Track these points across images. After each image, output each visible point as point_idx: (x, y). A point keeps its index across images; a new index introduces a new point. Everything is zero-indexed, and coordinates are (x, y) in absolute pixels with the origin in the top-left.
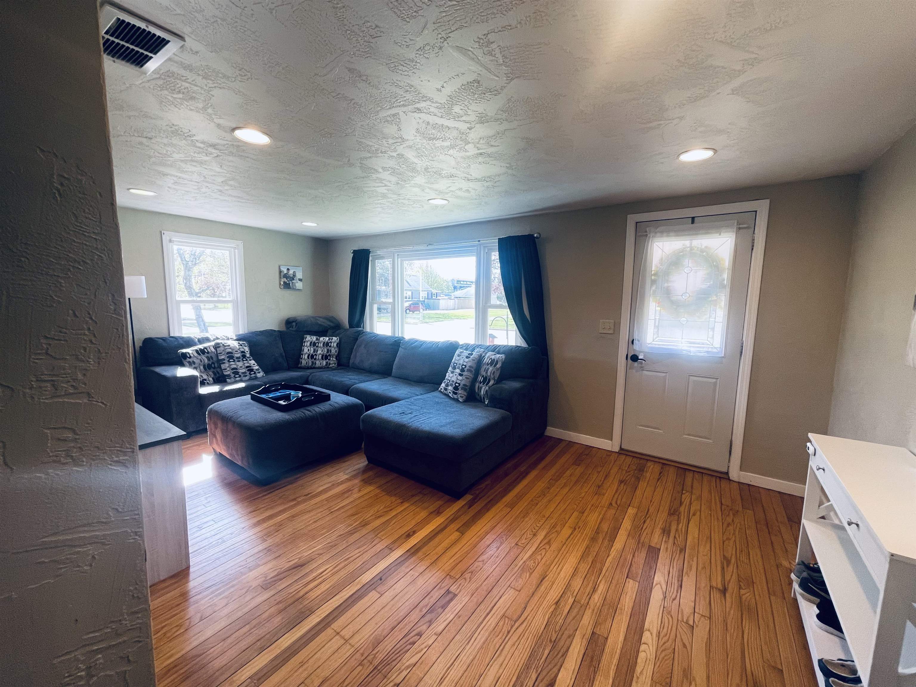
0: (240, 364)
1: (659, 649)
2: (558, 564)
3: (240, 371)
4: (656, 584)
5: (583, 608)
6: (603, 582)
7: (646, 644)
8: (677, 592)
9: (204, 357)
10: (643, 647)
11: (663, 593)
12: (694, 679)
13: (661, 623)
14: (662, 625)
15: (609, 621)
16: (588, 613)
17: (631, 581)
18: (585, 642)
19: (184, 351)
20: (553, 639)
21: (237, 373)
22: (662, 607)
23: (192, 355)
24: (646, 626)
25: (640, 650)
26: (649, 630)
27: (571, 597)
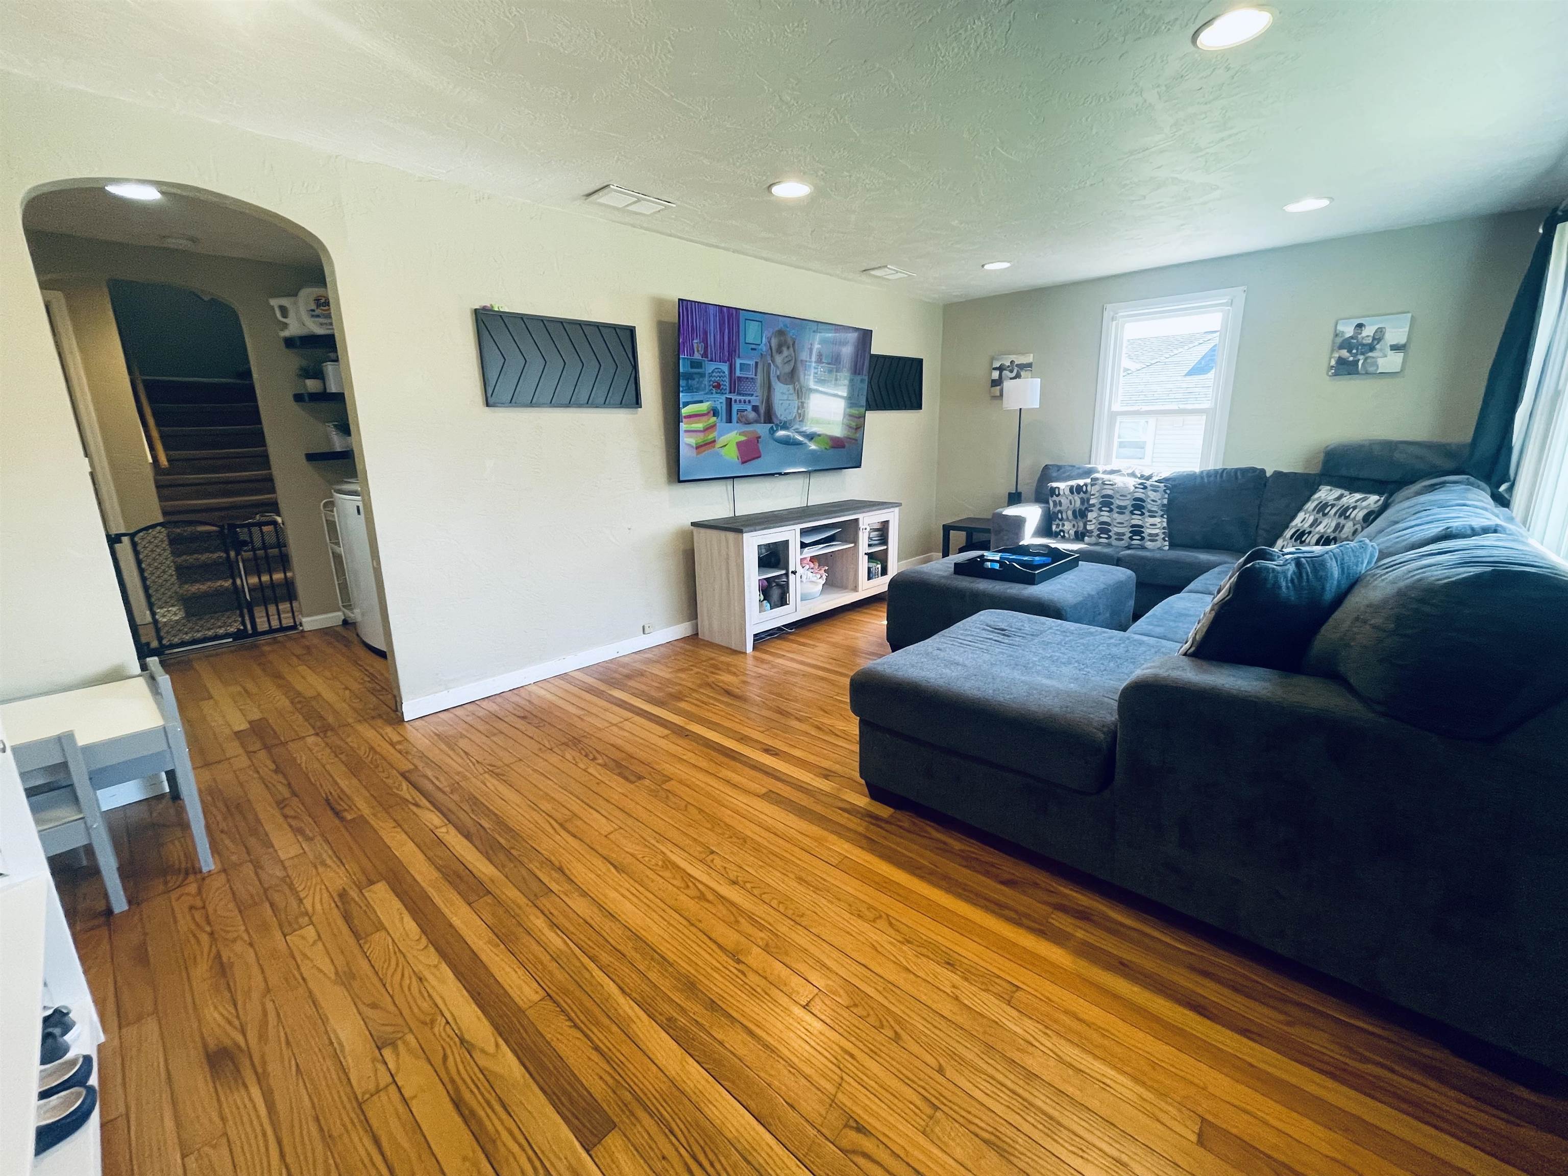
0: (1119, 518)
1: (405, 963)
2: (638, 894)
3: (1115, 529)
4: (497, 1045)
5: (532, 898)
6: (562, 946)
7: (423, 950)
8: (453, 1081)
9: (1076, 498)
10: (424, 941)
11: (472, 1045)
12: (335, 983)
13: (430, 996)
14: (426, 995)
15: (490, 920)
16: (522, 900)
17: (536, 998)
18: (485, 879)
19: (1054, 485)
20: (513, 851)
21: (1106, 531)
22: (450, 1020)
23: (1061, 493)
24: (444, 967)
25: (423, 936)
26: (436, 966)
27: (560, 888)
